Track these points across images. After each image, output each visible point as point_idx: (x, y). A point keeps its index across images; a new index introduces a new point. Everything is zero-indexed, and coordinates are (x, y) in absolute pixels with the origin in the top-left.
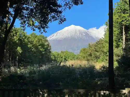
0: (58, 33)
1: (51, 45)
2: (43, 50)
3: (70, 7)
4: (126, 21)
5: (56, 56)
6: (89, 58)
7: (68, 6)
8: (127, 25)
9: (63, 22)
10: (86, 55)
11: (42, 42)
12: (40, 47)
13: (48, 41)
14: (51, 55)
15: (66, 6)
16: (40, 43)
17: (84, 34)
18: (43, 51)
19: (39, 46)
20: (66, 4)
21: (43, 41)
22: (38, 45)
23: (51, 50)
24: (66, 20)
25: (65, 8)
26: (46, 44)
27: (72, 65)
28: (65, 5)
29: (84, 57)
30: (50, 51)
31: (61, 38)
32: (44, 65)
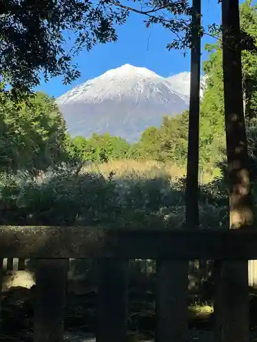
0: (88, 85)
1: (65, 118)
2: (45, 132)
3: (89, 44)
4: (247, 64)
5: (80, 148)
6: (164, 154)
7: (85, 43)
8: (250, 74)
9: (73, 79)
10: (158, 146)
11: (43, 112)
12: (36, 123)
13: (56, 109)
14: (67, 144)
15: (81, 42)
16: (38, 113)
17: (158, 90)
18: (45, 136)
19: (34, 121)
20: (81, 38)
21: (44, 108)
22: (30, 119)
23: (65, 132)
24: (79, 75)
25: (78, 48)
26: (53, 115)
27: (112, 174)
28: (78, 40)
29: (152, 152)
30: (64, 135)
31: (95, 99)
32: (42, 172)
